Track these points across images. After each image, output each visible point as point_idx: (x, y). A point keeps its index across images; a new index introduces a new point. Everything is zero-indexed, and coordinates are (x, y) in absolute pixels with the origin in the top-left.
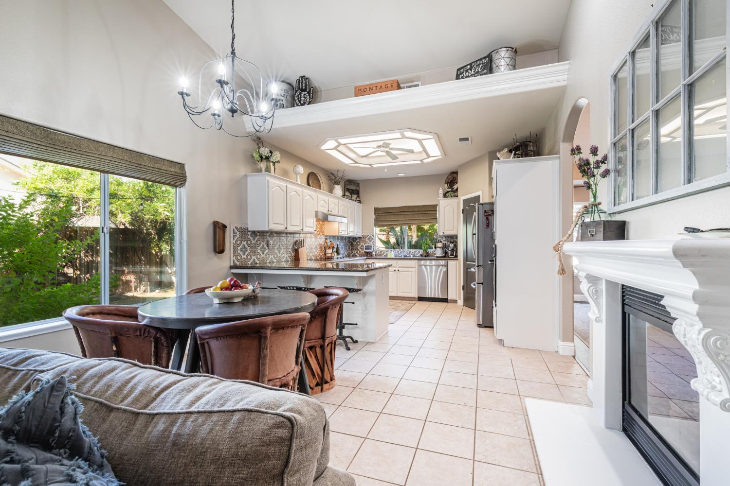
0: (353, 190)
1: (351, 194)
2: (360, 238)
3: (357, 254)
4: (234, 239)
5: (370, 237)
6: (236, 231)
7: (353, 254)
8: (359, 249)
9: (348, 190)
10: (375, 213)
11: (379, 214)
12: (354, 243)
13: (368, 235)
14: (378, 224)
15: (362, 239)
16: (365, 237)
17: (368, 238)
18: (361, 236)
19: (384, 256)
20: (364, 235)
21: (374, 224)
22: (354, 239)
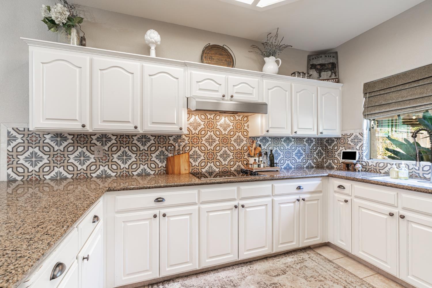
0: (322, 65)
1: (320, 72)
2: (338, 139)
3: (333, 165)
4: (9, 144)
5: (356, 137)
6: (15, 134)
7: (327, 164)
8: (336, 156)
9: (313, 67)
10: (365, 94)
11: (373, 94)
12: (329, 147)
13: (352, 133)
14: (371, 113)
15: (342, 141)
16: (346, 137)
17: (352, 137)
18: (341, 136)
19: (384, 173)
20: (346, 133)
21: (364, 112)
22: (330, 141)
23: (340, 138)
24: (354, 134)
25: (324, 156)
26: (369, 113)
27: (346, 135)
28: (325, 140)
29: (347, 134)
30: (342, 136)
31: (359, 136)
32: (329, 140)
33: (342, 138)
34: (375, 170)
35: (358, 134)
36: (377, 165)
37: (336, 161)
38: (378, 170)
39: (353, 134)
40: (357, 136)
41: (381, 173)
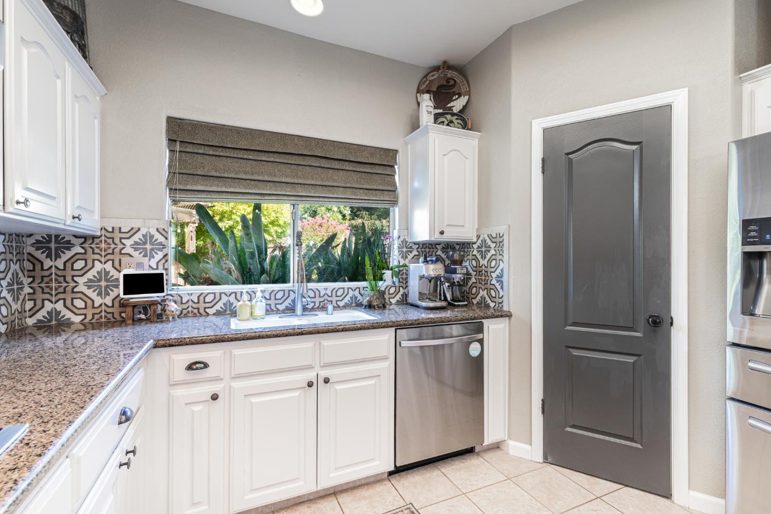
2: (85, 238)
5: (149, 237)
8: (81, 288)
10: (171, 141)
11: (190, 149)
13: (136, 226)
14: (188, 187)
15: (103, 245)
16: (117, 236)
17: (136, 238)
18: (98, 234)
19: (214, 314)
20: (117, 225)
21: (169, 182)
22: (53, 245)
23: (94, 238)
24: (143, 231)
25: (27, 290)
26: (181, 187)
27: (117, 231)
28: (31, 240)
29: (120, 228)
30: (103, 232)
31: (158, 236)
32: (49, 241)
33: (103, 238)
34: (196, 311)
35: (153, 231)
36: (202, 298)
37: (79, 303)
38: (202, 311)
39: (139, 229)
40: (152, 237)
41: (208, 314)
